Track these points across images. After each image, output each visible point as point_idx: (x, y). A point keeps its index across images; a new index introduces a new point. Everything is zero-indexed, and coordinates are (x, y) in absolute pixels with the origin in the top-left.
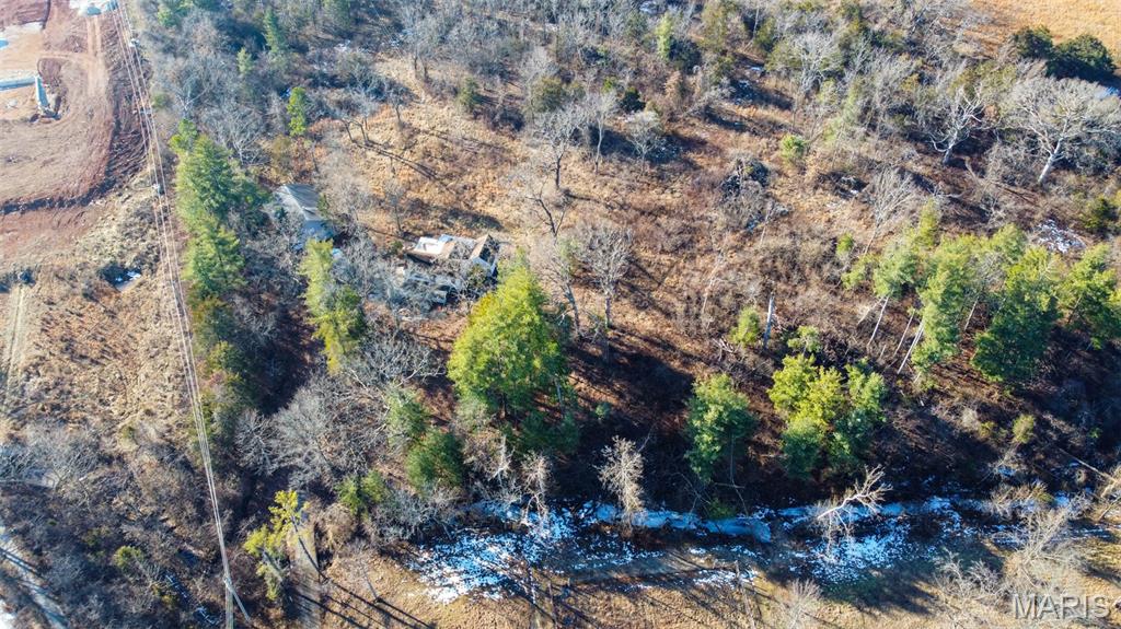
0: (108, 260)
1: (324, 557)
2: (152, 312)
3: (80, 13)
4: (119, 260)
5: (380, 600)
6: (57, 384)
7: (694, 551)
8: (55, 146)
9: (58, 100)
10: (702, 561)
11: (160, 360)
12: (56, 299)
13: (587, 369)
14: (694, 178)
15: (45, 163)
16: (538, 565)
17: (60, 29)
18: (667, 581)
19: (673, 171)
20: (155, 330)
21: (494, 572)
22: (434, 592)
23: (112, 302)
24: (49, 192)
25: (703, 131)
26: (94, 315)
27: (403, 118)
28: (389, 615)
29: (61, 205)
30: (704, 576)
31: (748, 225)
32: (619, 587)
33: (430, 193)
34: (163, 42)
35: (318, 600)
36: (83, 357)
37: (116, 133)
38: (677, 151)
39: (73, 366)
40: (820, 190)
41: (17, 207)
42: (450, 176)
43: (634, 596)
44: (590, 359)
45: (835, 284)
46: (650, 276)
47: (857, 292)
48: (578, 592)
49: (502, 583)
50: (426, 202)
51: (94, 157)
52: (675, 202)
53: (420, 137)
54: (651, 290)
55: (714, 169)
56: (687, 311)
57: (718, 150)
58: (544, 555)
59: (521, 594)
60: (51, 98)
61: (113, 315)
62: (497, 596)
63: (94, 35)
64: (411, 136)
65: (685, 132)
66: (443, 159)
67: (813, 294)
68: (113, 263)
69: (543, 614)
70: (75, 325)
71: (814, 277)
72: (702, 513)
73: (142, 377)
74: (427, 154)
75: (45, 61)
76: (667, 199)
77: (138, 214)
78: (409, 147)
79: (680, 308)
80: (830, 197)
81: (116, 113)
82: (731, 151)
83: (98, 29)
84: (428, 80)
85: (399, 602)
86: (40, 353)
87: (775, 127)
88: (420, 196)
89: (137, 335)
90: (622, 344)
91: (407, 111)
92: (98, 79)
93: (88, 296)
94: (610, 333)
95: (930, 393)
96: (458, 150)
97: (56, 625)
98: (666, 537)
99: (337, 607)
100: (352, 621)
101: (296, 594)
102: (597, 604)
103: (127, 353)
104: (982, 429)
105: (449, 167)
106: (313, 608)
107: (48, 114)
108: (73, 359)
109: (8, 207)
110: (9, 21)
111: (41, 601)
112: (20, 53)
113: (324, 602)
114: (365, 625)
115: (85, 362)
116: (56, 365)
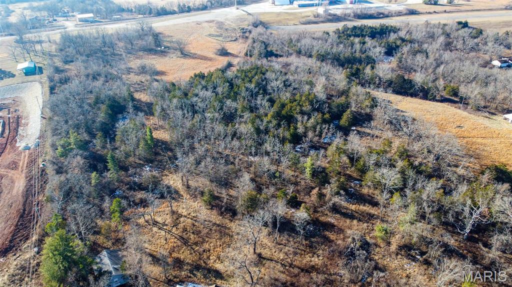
3: (20, 149)
14: (329, 248)
17: (8, 157)
19: (318, 243)
25: (331, 219)
27: (174, 209)
31: (362, 279)
33: (185, 255)
34: (57, 165)
37: (22, 216)
38: (319, 230)
40: (399, 256)
42: (196, 244)
50: (182, 260)
51: (6, 232)
52: (320, 263)
53: (182, 219)
55: (340, 242)
57: (341, 231)
63: (23, 161)
64: (177, 219)
65: (322, 219)
66: (193, 233)
76: (316, 261)
77: (21, 267)
78: (176, 225)
80: (405, 261)
81: (24, 205)
82: (349, 232)
83: (27, 158)
84: (188, 187)
87: (371, 217)
88: (179, 256)
91: (176, 204)
92: (20, 185)
96: (201, 227)
105: (196, 238)
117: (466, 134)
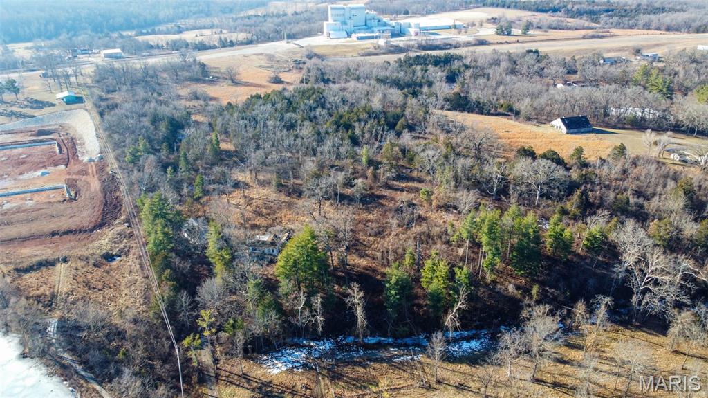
0: (105, 251)
1: (216, 361)
2: (128, 271)
3: (84, 161)
4: (110, 252)
5: (244, 374)
6: (82, 298)
7: (392, 349)
8: (75, 210)
9: (76, 194)
10: (396, 353)
11: (133, 288)
12: (79, 267)
13: (338, 282)
15: (71, 217)
16: (319, 358)
17: (74, 167)
18: (381, 361)
19: (373, 207)
20: (128, 277)
21: (298, 362)
22: (269, 370)
23: (108, 267)
24: (74, 228)
25: (385, 192)
26: (98, 273)
27: (246, 194)
28: (249, 380)
29: (80, 232)
30: (397, 358)
31: (408, 225)
32: (359, 364)
33: (260, 221)
35: (214, 375)
36: (94, 288)
37: (106, 205)
38: (375, 200)
39: (89, 292)
40: (439, 211)
41: (58, 234)
42: (269, 214)
43: (365, 366)
44: (339, 278)
45: (448, 243)
46: (365, 245)
47: (458, 247)
48: (338, 366)
51: (95, 214)
52: (374, 218)
53: (254, 201)
54: (365, 251)
55: (391, 205)
56: (382, 257)
57: (392, 199)
58: (322, 355)
59: (312, 368)
60: (73, 193)
61: (108, 272)
62: (300, 370)
63: (92, 169)
64: (250, 201)
65: (377, 193)
66: (265, 208)
67: (440, 246)
68: (108, 253)
69: (322, 375)
70: (89, 276)
71: (439, 241)
72: (395, 337)
73: (124, 295)
74: (257, 206)
75: (69, 179)
76: (371, 217)
77: (118, 234)
78: (249, 204)
79: (379, 255)
80: (444, 213)
81: (105, 197)
82: (398, 198)
83: (94, 167)
84: (257, 180)
85: (254, 375)
86: (73, 287)
87: (417, 190)
88: (255, 222)
89: (121, 280)
90: (354, 271)
91: (247, 191)
92: (95, 185)
93: (95, 265)
94: (348, 267)
95: (494, 282)
96: (272, 205)
97: (92, 381)
98: (379, 346)
99: (224, 378)
100: (231, 383)
101: (203, 374)
102: (348, 370)
103: (116, 286)
104: (518, 294)
105: (269, 211)
106: (212, 378)
107: (71, 199)
108: (89, 289)
109: (54, 234)
110: (48, 166)
111: (83, 373)
112: (56, 177)
113: (217, 376)
114: (238, 383)
115: (95, 290)
116: (81, 291)
117: (512, 136)
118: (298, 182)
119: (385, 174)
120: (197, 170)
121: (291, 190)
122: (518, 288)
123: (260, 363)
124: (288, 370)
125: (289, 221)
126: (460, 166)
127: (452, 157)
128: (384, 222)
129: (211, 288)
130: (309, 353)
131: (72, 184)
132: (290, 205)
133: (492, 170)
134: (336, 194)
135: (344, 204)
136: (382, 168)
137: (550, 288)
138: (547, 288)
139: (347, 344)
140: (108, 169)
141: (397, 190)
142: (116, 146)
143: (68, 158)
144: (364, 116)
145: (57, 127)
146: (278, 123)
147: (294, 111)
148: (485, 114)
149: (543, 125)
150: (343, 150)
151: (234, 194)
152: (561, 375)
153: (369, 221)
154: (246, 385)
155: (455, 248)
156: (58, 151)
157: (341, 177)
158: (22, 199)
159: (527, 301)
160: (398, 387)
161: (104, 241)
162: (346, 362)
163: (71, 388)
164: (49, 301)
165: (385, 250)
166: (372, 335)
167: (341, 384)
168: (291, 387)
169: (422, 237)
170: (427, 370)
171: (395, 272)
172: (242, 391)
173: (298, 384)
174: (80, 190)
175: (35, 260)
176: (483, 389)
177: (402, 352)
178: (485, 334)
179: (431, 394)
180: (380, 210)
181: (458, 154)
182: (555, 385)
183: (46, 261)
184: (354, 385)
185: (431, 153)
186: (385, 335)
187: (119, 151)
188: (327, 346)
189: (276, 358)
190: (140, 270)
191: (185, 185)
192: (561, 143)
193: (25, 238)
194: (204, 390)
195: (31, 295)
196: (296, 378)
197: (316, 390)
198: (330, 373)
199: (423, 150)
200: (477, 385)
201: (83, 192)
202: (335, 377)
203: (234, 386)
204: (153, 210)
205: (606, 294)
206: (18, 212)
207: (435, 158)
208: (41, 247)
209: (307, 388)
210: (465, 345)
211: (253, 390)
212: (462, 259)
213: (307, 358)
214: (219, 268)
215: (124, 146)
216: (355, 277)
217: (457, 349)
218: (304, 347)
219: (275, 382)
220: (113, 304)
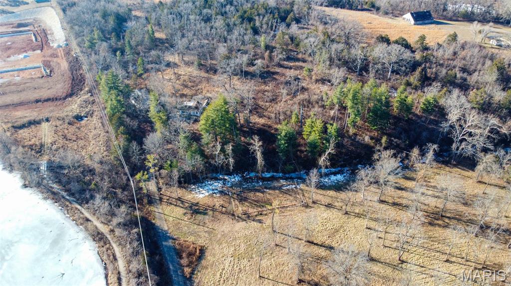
0: (75, 114)
1: (159, 189)
2: (93, 127)
3: (54, 47)
4: (79, 114)
5: (179, 198)
6: (62, 147)
8: (52, 84)
9: (51, 71)
11: (98, 139)
12: (58, 125)
13: (244, 135)
15: (49, 89)
17: (47, 52)
18: (274, 188)
19: (269, 81)
20: (94, 132)
22: (197, 195)
23: (78, 125)
24: (51, 97)
25: (278, 70)
26: (72, 129)
27: (175, 72)
28: (183, 201)
29: (56, 100)
31: (294, 94)
32: (259, 191)
33: (186, 91)
35: (158, 199)
37: (73, 80)
38: (270, 76)
39: (67, 142)
41: (41, 101)
42: (193, 86)
43: (263, 192)
44: (245, 132)
45: (323, 106)
46: (263, 108)
47: (330, 109)
48: (244, 192)
49: (220, 192)
51: (66, 86)
52: (270, 89)
53: (182, 77)
54: (263, 112)
55: (282, 79)
56: (275, 117)
57: (283, 75)
59: (226, 194)
60: (48, 71)
61: (79, 129)
62: (218, 195)
63: (61, 53)
64: (179, 76)
65: (272, 70)
66: (190, 82)
67: (317, 109)
68: (78, 115)
69: (233, 198)
70: (66, 131)
71: (316, 106)
72: (284, 172)
73: (92, 145)
74: (184, 81)
75: (44, 61)
76: (267, 88)
77: (84, 101)
78: (178, 79)
79: (273, 115)
80: (320, 85)
81: (72, 74)
82: (287, 74)
83: (62, 52)
84: (183, 61)
85: (186, 198)
86: (55, 139)
87: (301, 68)
88: (182, 92)
89: (89, 134)
90: (255, 127)
91: (177, 69)
92: (64, 65)
93: (69, 124)
94: (251, 124)
95: (355, 134)
96: (195, 79)
97: (74, 203)
98: (273, 179)
99: (165, 201)
100: (171, 203)
101: (151, 198)
102: (251, 195)
103: (86, 138)
104: (372, 143)
105: (193, 84)
106: (157, 201)
107: (48, 75)
108: (67, 140)
109: (37, 101)
110: (28, 50)
111: (68, 198)
112: (35, 59)
113: (161, 199)
114: (175, 204)
115: (71, 141)
116: (61, 142)
117: (373, 27)
118: (214, 62)
119: (278, 56)
120: (138, 54)
121: (208, 69)
122: (372, 138)
123: (190, 191)
124: (209, 195)
125: (208, 91)
126: (334, 50)
127: (328, 42)
128: (277, 92)
129: (153, 140)
130: (224, 184)
131: (47, 64)
132: (208, 80)
133: (357, 53)
134: (242, 71)
135: (248, 79)
136: (276, 52)
137: (395, 138)
138: (393, 139)
139: (250, 178)
140: (73, 53)
141: (286, 68)
142: (77, 35)
143: (42, 45)
144: (262, 11)
145: (32, 21)
146: (198, 17)
147: (210, 8)
148: (354, 10)
149: (397, 18)
150: (246, 38)
151: (167, 72)
152: (399, 198)
153: (266, 91)
154: (181, 205)
155: (328, 111)
156: (34, 39)
157: (245, 58)
158: (11, 76)
159: (378, 148)
160: (286, 206)
161: (74, 106)
162: (250, 190)
163: (60, 208)
164: (39, 149)
165: (278, 112)
166: (268, 171)
167: (247, 204)
168: (211, 206)
169: (305, 102)
170: (306, 195)
171: (285, 128)
172: (178, 209)
173: (217, 204)
174: (53, 69)
175: (26, 120)
176: (344, 207)
177: (289, 183)
178: (347, 170)
179: (308, 210)
180: (274, 83)
181: (333, 41)
182: (395, 204)
183: (34, 121)
184: (255, 204)
185: (312, 40)
186: (277, 171)
187: (80, 39)
188: (236, 178)
189: (201, 187)
190: (102, 127)
191: (131, 64)
192: (409, 32)
193: (17, 104)
194: (152, 208)
195: (26, 144)
196: (215, 200)
197: (229, 208)
198: (239, 197)
199: (307, 38)
200: (341, 204)
201: (56, 70)
202: (242, 200)
203: (173, 206)
204: (109, 84)
205: (434, 142)
206: (9, 85)
207: (315, 44)
208: (29, 111)
209: (223, 207)
210: (333, 178)
211: (186, 208)
212: (333, 118)
213: (222, 187)
214: (158, 125)
215: (83, 35)
216: (256, 131)
217: (326, 180)
218: (221, 179)
219: (201, 203)
220: (84, 150)
